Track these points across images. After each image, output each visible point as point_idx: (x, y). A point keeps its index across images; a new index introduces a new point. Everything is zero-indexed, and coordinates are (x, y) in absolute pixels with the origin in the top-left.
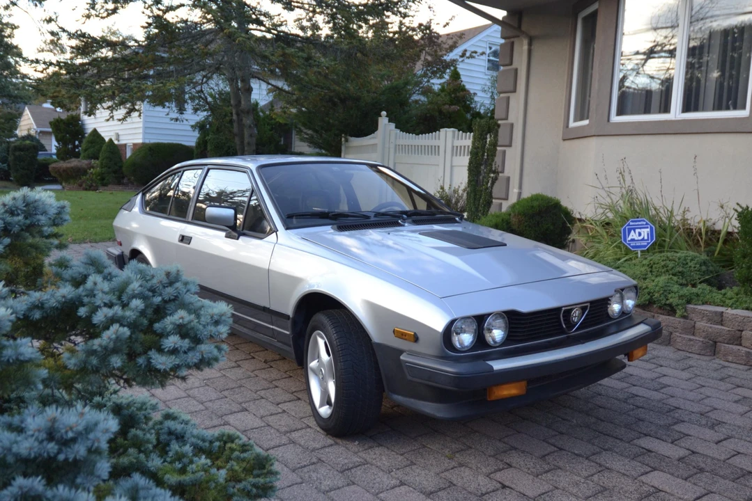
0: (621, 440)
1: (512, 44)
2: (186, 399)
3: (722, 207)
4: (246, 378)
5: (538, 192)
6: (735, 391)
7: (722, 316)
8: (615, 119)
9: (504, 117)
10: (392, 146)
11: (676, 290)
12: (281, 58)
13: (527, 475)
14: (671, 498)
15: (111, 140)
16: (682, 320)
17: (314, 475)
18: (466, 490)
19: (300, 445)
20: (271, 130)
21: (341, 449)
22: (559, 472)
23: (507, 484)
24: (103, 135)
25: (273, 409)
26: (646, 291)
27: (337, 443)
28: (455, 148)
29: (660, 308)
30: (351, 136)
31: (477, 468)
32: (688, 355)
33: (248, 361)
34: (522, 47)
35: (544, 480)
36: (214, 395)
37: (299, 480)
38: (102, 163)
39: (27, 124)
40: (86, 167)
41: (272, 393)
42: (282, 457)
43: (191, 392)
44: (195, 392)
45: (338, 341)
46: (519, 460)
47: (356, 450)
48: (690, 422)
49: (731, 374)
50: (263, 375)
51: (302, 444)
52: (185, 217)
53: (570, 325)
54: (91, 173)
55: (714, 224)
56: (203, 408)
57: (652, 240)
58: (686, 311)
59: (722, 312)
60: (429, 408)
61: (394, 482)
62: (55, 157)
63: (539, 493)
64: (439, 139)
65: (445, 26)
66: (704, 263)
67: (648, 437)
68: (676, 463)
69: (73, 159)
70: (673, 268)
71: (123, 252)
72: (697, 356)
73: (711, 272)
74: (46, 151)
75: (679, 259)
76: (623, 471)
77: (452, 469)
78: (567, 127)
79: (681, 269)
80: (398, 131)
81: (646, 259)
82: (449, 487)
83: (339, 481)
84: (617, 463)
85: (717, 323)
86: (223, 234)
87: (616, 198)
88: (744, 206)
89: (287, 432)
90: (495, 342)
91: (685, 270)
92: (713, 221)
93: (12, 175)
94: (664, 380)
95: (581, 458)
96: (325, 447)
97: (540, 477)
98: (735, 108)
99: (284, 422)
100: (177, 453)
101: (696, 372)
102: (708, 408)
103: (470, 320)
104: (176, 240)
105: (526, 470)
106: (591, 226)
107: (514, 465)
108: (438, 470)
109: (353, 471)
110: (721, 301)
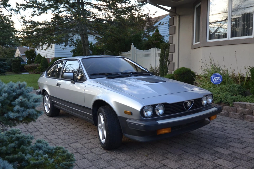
0: (208, 148)
1: (173, 18)
2: (58, 139)
3: (245, 68)
4: (79, 131)
5: (183, 67)
6: (250, 131)
7: (246, 105)
8: (208, 41)
9: (172, 42)
10: (136, 54)
11: (229, 97)
12: (96, 26)
13: (173, 161)
14: (225, 168)
15: (44, 57)
16: (232, 107)
17: (97, 163)
18: (151, 167)
19: (94, 153)
20: (97, 52)
21: (108, 154)
22: (185, 160)
23: (166, 164)
24: (42, 55)
25: (87, 141)
26: (219, 98)
27: (107, 152)
28: (156, 54)
29: (224, 103)
30: (122, 52)
31: (156, 159)
32: (235, 119)
33: (81, 126)
34: (177, 19)
35: (179, 163)
36: (67, 137)
37: (92, 165)
38: (41, 65)
39: (18, 53)
40: (36, 66)
41: (88, 136)
42: (88, 157)
43: (59, 137)
44: (61, 137)
45: (106, 116)
46: (171, 156)
47: (114, 154)
48: (234, 142)
49: (249, 125)
50: (86, 130)
51: (95, 153)
52: (59, 78)
53: (188, 108)
54: (38, 68)
55: (244, 75)
56: (63, 142)
57: (221, 80)
58: (233, 104)
59: (246, 104)
60: (138, 138)
61: (126, 165)
62: (27, 63)
63: (177, 167)
64: (151, 51)
65: (153, 15)
66: (240, 88)
67: (218, 147)
68: (227, 156)
69: (32, 64)
70: (228, 90)
71: (40, 91)
72: (238, 120)
73: (242, 91)
74: (24, 61)
75: (231, 87)
76: (208, 159)
77: (147, 160)
78: (193, 45)
79: (231, 90)
80: (138, 49)
81: (219, 87)
82: (145, 166)
83: (106, 165)
84: (206, 157)
85: (244, 108)
86: (70, 82)
87: (209, 67)
88: (252, 67)
89: (91, 149)
90: (160, 114)
91: (233, 90)
92: (243, 74)
93: (12, 70)
94: (226, 128)
95: (193, 155)
96: (103, 154)
97: (178, 162)
98: (249, 35)
99: (90, 145)
100: (37, 153)
101: (237, 125)
102: (240, 137)
103: (150, 106)
104: (56, 85)
105: (173, 160)
106: (201, 77)
107: (169, 158)
108: (141, 161)
109: (111, 161)
110: (246, 100)
